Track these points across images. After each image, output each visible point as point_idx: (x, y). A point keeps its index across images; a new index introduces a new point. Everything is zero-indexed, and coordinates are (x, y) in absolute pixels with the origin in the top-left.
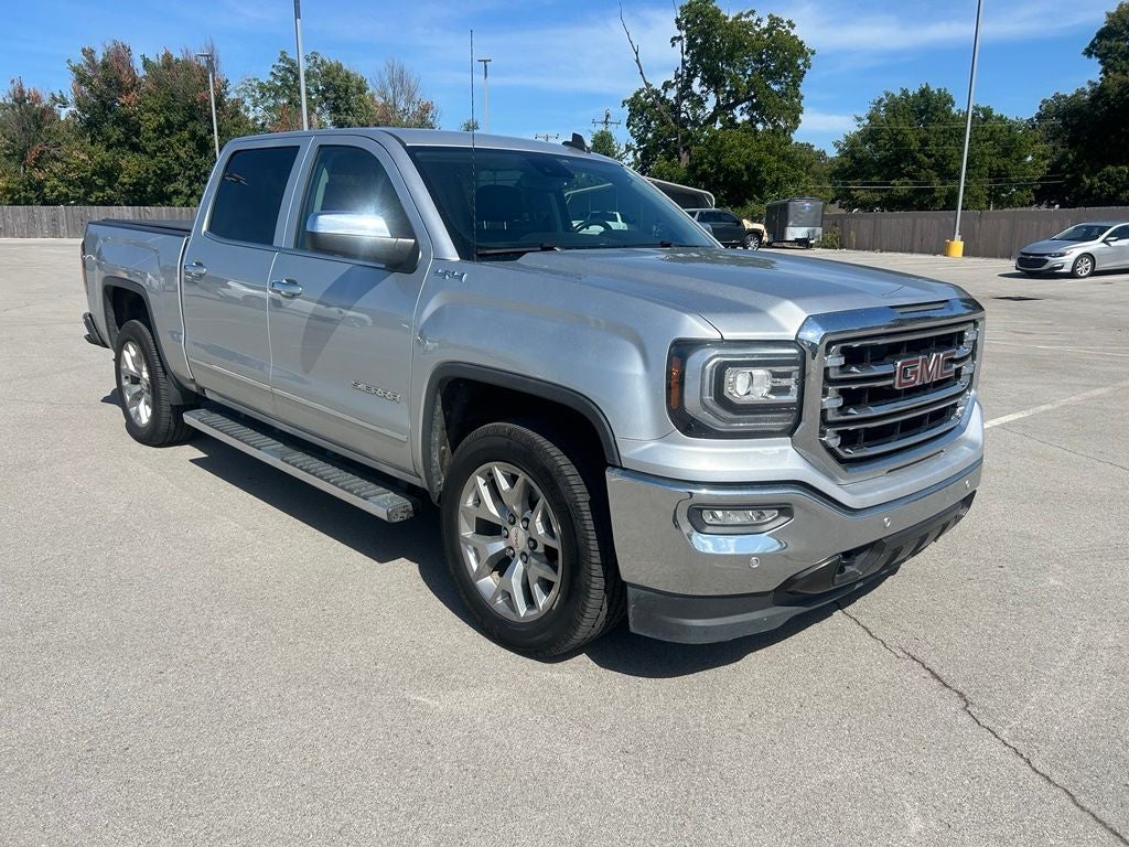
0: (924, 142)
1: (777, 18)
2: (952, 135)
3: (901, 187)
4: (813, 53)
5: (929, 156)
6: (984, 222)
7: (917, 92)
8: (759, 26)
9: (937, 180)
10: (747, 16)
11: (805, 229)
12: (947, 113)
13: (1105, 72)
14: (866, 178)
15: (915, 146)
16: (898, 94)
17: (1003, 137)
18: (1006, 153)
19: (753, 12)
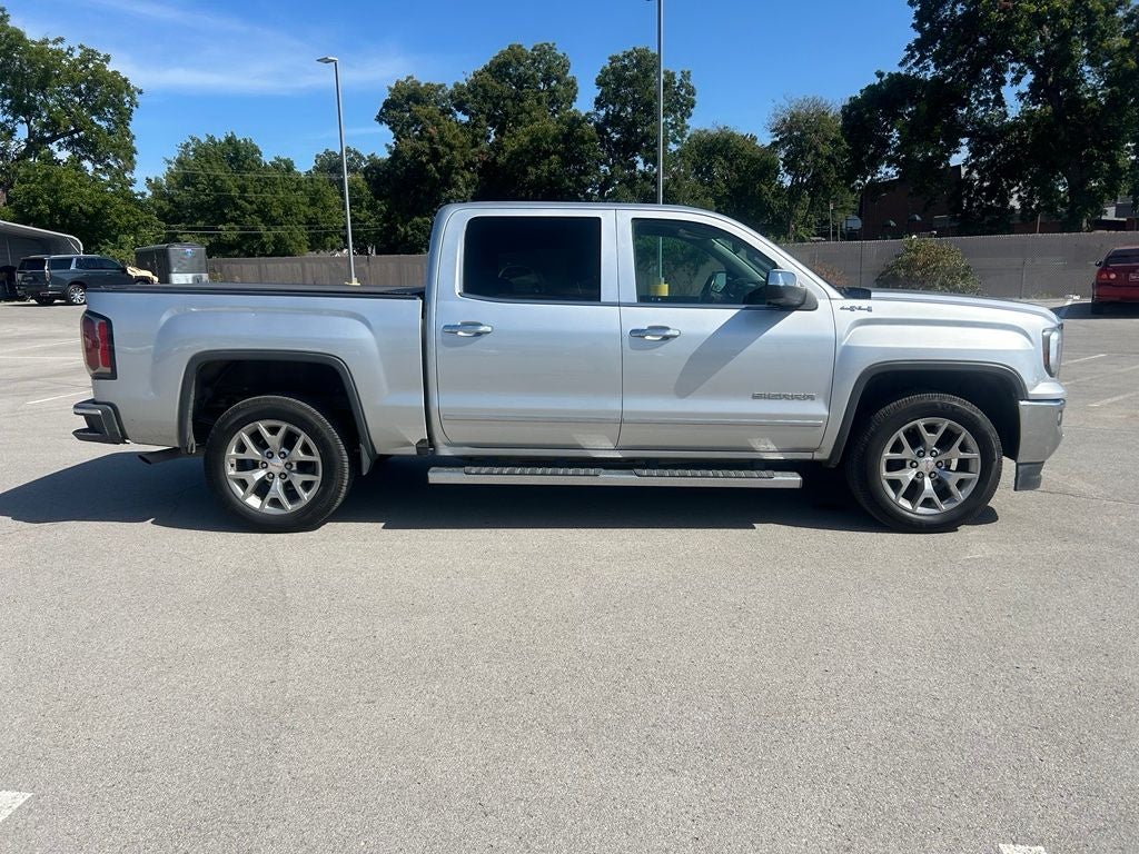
0: (243, 189)
1: (93, 51)
2: (266, 183)
3: (229, 232)
4: (140, 92)
5: (251, 203)
6: (372, 266)
7: (223, 140)
8: (71, 55)
9: (263, 225)
10: (55, 43)
11: (190, 276)
12: (257, 162)
13: (396, 137)
14: (190, 223)
15: (235, 193)
16: (204, 140)
17: (309, 187)
18: (313, 202)
19: (61, 40)
